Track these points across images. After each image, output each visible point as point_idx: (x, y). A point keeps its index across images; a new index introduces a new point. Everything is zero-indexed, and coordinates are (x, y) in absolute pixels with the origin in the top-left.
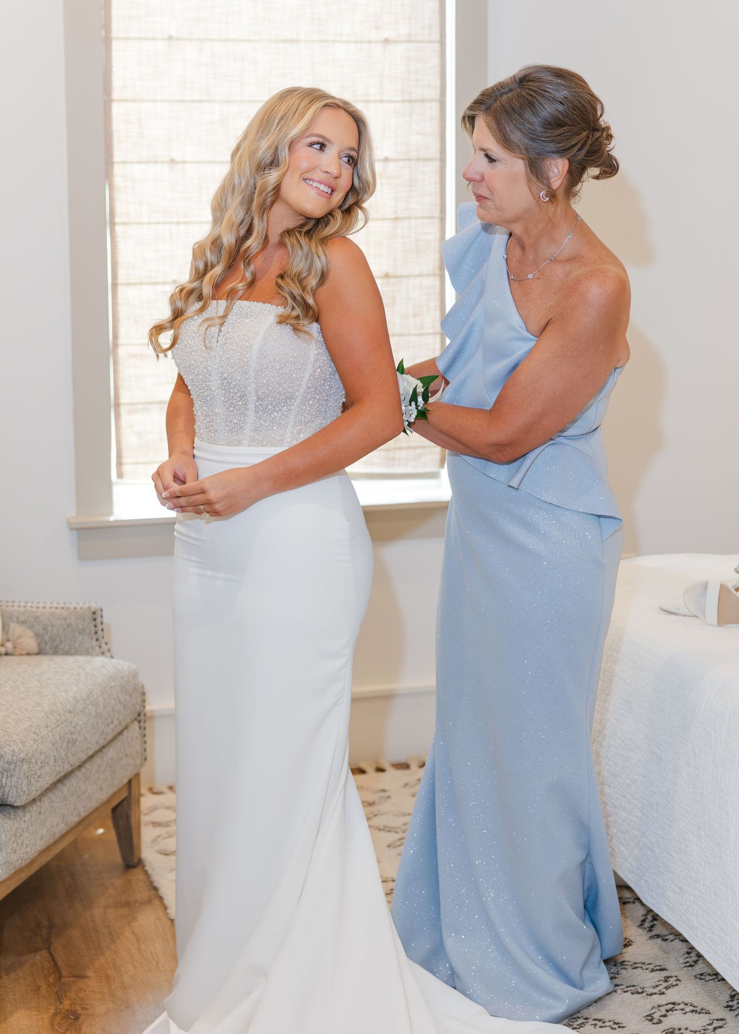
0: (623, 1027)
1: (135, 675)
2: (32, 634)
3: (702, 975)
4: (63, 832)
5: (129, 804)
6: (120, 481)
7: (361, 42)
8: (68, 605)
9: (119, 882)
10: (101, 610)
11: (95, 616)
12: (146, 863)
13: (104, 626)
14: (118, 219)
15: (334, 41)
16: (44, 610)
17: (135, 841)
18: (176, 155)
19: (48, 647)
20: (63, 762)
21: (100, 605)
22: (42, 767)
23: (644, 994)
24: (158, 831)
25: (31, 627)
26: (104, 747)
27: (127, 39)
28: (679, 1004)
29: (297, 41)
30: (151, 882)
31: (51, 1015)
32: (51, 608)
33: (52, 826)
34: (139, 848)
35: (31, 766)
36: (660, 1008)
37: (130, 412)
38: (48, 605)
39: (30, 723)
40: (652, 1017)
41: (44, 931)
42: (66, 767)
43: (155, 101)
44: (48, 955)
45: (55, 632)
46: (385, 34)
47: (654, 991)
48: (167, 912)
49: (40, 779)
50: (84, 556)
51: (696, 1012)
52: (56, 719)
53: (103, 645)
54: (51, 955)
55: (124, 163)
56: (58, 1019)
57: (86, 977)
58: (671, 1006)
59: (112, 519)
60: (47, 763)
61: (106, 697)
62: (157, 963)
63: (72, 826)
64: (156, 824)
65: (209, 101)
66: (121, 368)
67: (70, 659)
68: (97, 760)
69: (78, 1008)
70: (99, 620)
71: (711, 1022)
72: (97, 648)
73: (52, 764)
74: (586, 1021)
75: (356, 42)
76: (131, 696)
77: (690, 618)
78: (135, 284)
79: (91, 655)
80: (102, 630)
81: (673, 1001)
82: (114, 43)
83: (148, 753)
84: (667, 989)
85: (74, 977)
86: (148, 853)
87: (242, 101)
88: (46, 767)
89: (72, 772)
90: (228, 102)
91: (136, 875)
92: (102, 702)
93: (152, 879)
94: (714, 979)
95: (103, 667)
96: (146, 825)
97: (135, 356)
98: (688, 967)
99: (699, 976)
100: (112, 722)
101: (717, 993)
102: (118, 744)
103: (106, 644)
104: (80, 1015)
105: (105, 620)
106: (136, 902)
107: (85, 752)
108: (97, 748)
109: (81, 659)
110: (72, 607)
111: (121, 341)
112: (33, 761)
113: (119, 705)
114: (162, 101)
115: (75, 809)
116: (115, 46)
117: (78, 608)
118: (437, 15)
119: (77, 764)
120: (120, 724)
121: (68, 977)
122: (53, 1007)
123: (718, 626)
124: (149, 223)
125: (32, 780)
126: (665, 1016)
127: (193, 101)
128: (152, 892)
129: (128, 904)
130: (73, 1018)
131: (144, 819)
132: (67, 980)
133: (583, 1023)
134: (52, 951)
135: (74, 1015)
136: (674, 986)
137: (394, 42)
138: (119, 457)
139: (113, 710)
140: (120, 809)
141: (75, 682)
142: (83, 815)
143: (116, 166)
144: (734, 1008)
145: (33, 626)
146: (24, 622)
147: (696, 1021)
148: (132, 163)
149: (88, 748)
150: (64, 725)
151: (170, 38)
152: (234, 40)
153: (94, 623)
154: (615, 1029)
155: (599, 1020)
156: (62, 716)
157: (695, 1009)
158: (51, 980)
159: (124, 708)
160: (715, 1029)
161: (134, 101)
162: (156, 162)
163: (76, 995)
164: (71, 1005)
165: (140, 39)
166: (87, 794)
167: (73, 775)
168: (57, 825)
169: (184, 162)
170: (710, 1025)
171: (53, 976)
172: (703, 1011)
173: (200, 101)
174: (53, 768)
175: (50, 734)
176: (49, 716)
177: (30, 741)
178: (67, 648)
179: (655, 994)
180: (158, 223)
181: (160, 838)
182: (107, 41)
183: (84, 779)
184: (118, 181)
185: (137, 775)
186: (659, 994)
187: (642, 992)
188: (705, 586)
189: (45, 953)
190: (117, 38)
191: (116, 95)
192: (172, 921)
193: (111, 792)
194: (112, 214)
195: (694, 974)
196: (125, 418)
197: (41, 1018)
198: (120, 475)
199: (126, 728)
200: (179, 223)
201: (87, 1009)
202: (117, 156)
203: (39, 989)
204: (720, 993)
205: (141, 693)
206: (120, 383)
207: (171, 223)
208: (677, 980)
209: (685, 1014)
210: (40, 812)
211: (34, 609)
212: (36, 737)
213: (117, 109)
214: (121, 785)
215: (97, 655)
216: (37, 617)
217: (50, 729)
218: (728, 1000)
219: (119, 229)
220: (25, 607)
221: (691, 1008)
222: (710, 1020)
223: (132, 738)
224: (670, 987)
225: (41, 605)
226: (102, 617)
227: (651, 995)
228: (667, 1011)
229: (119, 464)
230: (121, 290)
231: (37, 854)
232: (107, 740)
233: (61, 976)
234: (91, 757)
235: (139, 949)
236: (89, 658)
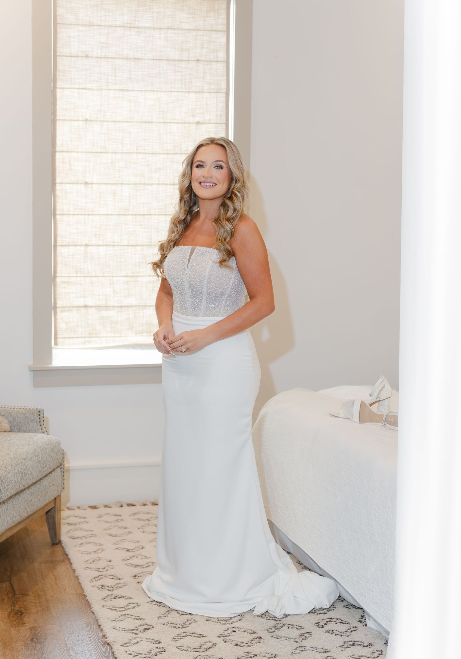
0: (303, 628)
1: (59, 444)
2: (7, 422)
3: (347, 605)
4: (19, 521)
5: (55, 511)
6: (55, 347)
7: (185, 123)
8: (26, 407)
9: (48, 551)
10: (43, 411)
11: (40, 413)
12: (63, 542)
13: (44, 419)
14: (58, 212)
15: (171, 122)
16: (14, 409)
17: (57, 530)
18: (88, 180)
19: (15, 428)
20: (19, 484)
21: (42, 407)
22: (8, 485)
23: (316, 614)
24: (70, 527)
25: (7, 418)
26: (41, 479)
27: (64, 120)
28: (334, 619)
29: (151, 122)
30: (65, 552)
31: (9, 612)
32: (17, 408)
33: (13, 517)
34: (60, 535)
35: (2, 484)
36: (323, 620)
37: (62, 312)
38: (16, 407)
39: (3, 463)
40: (319, 624)
41: (9, 573)
42: (21, 486)
43: (78, 152)
44: (9, 584)
45: (19, 421)
46: (197, 119)
47: (321, 612)
48: (72, 566)
49: (7, 491)
50: (36, 385)
51: (342, 623)
52: (16, 462)
53: (44, 428)
54: (11, 584)
55: (62, 183)
56: (12, 614)
57: (28, 595)
58: (329, 619)
59: (51, 366)
60: (11, 483)
61: (43, 453)
62: (65, 590)
63: (24, 518)
64: (69, 524)
65: (105, 153)
66: (58, 289)
67: (26, 434)
68: (38, 485)
69: (23, 609)
70: (42, 415)
71: (350, 628)
72: (40, 430)
73: (13, 484)
74: (284, 625)
75: (182, 123)
76: (57, 454)
77: (345, 419)
78: (66, 246)
79: (37, 433)
80: (43, 421)
81: (331, 617)
82: (58, 122)
83: (65, 485)
84: (328, 612)
85: (22, 594)
86: (64, 538)
87: (123, 153)
88: (10, 485)
89: (24, 490)
90: (115, 153)
91: (58, 548)
92: (41, 455)
93: (65, 550)
94: (353, 608)
95: (42, 438)
96: (65, 524)
97: (65, 283)
98: (340, 601)
99: (346, 606)
100: (46, 466)
101: (355, 614)
102: (49, 478)
103: (45, 428)
104: (24, 613)
105: (45, 415)
106: (56, 561)
107: (31, 480)
108: (38, 479)
109: (31, 434)
110: (28, 408)
111: (58, 275)
112: (4, 481)
113: (50, 458)
114: (81, 152)
115: (25, 509)
116: (58, 123)
117: (31, 409)
118: (224, 110)
119: (27, 486)
120: (50, 468)
121: (19, 595)
122: (10, 608)
123: (359, 423)
124: (73, 215)
125: (3, 491)
126: (326, 624)
127: (97, 152)
128: (65, 556)
129: (52, 562)
130: (20, 614)
131: (62, 521)
132: (18, 596)
133: (283, 626)
134: (12, 583)
135: (20, 612)
136: (332, 610)
137: (202, 123)
138: (56, 334)
139: (47, 460)
140: (49, 513)
141: (27, 445)
142: (30, 513)
143: (57, 185)
144: (362, 622)
145: (8, 418)
146: (3, 415)
147: (342, 627)
148: (65, 183)
149: (33, 478)
150: (20, 465)
151: (86, 120)
152: (119, 122)
153: (39, 417)
154: (299, 629)
155: (291, 625)
156: (20, 461)
157: (342, 621)
158: (10, 596)
159: (53, 460)
160: (351, 631)
161: (67, 152)
162: (77, 183)
163: (22, 603)
164: (19, 608)
165: (71, 120)
166: (32, 503)
167: (24, 492)
168: (16, 517)
169: (92, 184)
170: (349, 629)
171: (11, 594)
172: (346, 623)
173: (101, 153)
174: (14, 486)
175: (13, 469)
176: (13, 460)
177: (2, 471)
178: (25, 429)
179: (322, 613)
180: (78, 215)
181: (71, 531)
182: (54, 121)
183: (31, 495)
184: (58, 193)
185: (59, 496)
186: (324, 614)
187: (315, 613)
188: (353, 402)
189: (8, 583)
190: (59, 120)
191: (58, 148)
192: (74, 570)
193: (45, 503)
194: (55, 210)
195: (344, 605)
196: (59, 314)
197: (4, 613)
198: (56, 344)
199: (54, 470)
200: (89, 215)
201: (27, 610)
202: (58, 180)
203: (3, 600)
204: (356, 615)
205: (62, 454)
206: (57, 296)
207: (85, 214)
208: (334, 608)
209: (336, 623)
210: (7, 509)
211: (9, 409)
212: (5, 469)
213: (58, 156)
214: (50, 500)
215: (40, 433)
216: (10, 413)
217: (13, 466)
218: (360, 618)
219: (58, 217)
220: (4, 408)
221: (340, 621)
222: (349, 627)
223: (57, 476)
224: (330, 611)
225: (13, 407)
226: (43, 414)
227: (319, 614)
228: (327, 622)
229: (56, 338)
230: (59, 248)
231: (4, 530)
232: (43, 475)
233: (15, 594)
234: (35, 483)
235: (56, 583)
236: (35, 434)
